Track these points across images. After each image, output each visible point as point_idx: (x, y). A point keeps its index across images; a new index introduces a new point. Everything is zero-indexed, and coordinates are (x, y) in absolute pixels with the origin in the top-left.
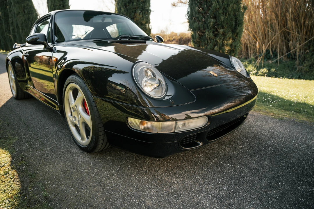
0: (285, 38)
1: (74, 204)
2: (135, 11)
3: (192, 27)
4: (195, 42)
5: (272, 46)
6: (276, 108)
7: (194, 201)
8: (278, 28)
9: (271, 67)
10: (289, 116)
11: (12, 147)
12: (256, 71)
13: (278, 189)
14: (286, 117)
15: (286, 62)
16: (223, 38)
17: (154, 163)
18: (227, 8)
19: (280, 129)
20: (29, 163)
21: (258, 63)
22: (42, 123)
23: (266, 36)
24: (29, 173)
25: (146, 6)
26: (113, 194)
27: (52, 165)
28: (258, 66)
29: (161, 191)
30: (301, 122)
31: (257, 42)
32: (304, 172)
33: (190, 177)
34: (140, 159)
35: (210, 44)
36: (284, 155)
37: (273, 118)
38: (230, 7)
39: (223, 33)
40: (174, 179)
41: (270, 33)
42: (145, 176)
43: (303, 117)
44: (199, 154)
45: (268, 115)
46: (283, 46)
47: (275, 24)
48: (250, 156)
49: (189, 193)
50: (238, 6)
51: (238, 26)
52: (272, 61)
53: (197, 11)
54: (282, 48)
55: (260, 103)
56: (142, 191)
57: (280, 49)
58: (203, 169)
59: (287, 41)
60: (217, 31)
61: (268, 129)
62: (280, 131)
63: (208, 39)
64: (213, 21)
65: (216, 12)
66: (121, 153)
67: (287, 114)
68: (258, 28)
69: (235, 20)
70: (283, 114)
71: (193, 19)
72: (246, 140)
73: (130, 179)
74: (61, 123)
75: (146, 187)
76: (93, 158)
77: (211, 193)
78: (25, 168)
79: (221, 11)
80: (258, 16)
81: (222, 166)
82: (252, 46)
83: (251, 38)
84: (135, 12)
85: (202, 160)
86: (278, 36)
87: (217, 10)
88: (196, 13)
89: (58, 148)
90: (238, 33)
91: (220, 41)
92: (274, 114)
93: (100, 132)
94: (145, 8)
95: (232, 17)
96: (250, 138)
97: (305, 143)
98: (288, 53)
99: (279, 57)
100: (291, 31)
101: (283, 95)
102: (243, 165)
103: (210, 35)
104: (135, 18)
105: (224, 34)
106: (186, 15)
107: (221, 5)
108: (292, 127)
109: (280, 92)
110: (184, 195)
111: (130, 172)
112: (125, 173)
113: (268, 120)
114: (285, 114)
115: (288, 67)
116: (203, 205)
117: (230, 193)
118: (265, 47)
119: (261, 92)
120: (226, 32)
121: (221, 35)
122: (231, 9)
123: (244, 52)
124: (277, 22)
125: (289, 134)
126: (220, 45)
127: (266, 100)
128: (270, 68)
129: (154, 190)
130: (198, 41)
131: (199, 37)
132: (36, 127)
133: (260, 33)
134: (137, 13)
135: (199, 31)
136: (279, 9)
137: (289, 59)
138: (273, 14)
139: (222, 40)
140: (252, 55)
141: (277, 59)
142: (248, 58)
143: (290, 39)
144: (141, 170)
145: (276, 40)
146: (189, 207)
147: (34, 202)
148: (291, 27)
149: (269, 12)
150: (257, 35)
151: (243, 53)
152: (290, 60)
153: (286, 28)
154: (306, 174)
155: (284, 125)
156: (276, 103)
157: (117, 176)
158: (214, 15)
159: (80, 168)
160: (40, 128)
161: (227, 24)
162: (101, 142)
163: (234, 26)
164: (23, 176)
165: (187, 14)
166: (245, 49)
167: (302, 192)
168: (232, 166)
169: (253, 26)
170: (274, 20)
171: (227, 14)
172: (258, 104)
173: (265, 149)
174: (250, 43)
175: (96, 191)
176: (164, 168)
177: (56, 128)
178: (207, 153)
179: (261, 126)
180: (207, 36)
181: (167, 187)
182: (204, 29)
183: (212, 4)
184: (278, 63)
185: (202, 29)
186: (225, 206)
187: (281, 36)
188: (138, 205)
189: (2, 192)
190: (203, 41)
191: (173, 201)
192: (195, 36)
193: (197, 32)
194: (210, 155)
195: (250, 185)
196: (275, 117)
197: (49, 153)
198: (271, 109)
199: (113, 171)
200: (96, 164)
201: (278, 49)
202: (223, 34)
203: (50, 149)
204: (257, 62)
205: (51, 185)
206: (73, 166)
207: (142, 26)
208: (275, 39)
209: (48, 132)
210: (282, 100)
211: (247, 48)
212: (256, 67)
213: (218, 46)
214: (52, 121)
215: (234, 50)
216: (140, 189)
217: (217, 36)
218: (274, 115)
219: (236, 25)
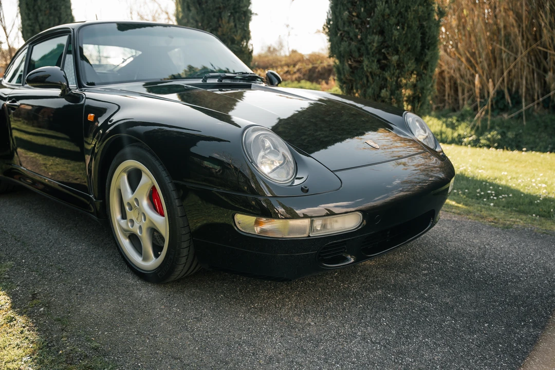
0: (539, 64)
1: (148, 356)
2: (220, 13)
3: (337, 51)
4: (343, 81)
5: (510, 83)
6: (501, 210)
7: (343, 348)
8: (523, 45)
9: (509, 128)
10: (525, 222)
11: (5, 278)
12: (474, 137)
13: (482, 333)
14: (518, 225)
15: (541, 116)
16: (399, 74)
17: (274, 297)
18: (406, 14)
19: (501, 245)
20: (49, 303)
21: (480, 119)
22: (51, 237)
23: (495, 61)
24: (55, 317)
25: (241, 5)
26: (210, 342)
27: (93, 304)
28: (480, 125)
29: (289, 335)
30: (544, 233)
31: (477, 76)
32: (531, 309)
33: (336, 316)
34: (248, 291)
35: (373, 86)
36: (501, 284)
37: (491, 227)
38: (410, 11)
39: (398, 62)
40: (309, 320)
41: (504, 56)
42: (260, 316)
43: (552, 224)
44: (351, 283)
45: (482, 222)
46: (533, 83)
47: (516, 36)
48: (441, 286)
49: (334, 338)
50: (427, 8)
51: (428, 49)
52: (509, 115)
53: (346, 20)
54: (532, 88)
55: (470, 199)
56: (258, 336)
57: (527, 88)
58: (357, 305)
59: (541, 72)
60: (385, 58)
61: (479, 244)
62: (501, 248)
63: (368, 74)
64: (378, 39)
65: (384, 22)
66: (215, 284)
67: (522, 219)
68: (479, 46)
69: (421, 37)
70: (514, 220)
71: (339, 35)
72: (435, 262)
73: (235, 321)
74: (91, 236)
75: (264, 331)
76: (166, 291)
77: (370, 337)
78: (44, 311)
79: (393, 20)
80: (478, 18)
81: (390, 301)
82: (467, 84)
83: (463, 66)
84: (220, 17)
85: (356, 292)
86: (523, 60)
87: (386, 17)
88: (344, 24)
89: (97, 278)
90: (427, 63)
91: (391, 79)
92: (495, 219)
93: (183, 243)
94: (239, 7)
95: (416, 31)
96: (443, 259)
97: (544, 267)
98: (545, 97)
99: (526, 106)
100: (550, 50)
101: (519, 184)
102: (425, 299)
103: (372, 68)
104: (220, 29)
105: (400, 66)
106: (325, 27)
107: (394, 8)
108: (524, 242)
109: (514, 178)
110: (327, 340)
111: (234, 311)
112: (225, 312)
113: (480, 230)
114: (518, 220)
115: (546, 127)
116: (357, 354)
117: (401, 338)
118: (494, 85)
119: (475, 179)
120: (404, 60)
121: (394, 67)
122: (412, 17)
123: (449, 95)
124: (519, 31)
125: (517, 252)
126: (391, 86)
127: (482, 193)
128: (505, 130)
129: (277, 334)
130: (350, 78)
131: (351, 70)
132: (42, 244)
133: (484, 56)
134: (223, 18)
135: (350, 59)
136: (524, 4)
137: (546, 111)
138: (511, 13)
139: (396, 77)
140: (465, 102)
141: (521, 110)
142: (458, 108)
143: (548, 67)
144: (253, 308)
145: (518, 69)
146: (335, 355)
147: (78, 357)
148: (550, 41)
149: (502, 9)
150: (475, 59)
151: (446, 98)
152: (549, 113)
153: (539, 42)
154: (534, 312)
155: (510, 238)
156: (503, 199)
157: (213, 317)
158: (379, 28)
159: (145, 307)
160: (51, 247)
161: (405, 45)
162: (183, 260)
163: (419, 48)
164: (45, 322)
165: (326, 24)
166: (451, 90)
167: (521, 336)
168: (406, 300)
169: (468, 40)
170: (513, 26)
171: (406, 25)
172: (466, 201)
173: (467, 275)
174: (462, 77)
175: (182, 338)
176: (291, 303)
177: (83, 246)
178: (364, 282)
179: (467, 239)
180: (365, 69)
181: (299, 330)
182: (361, 56)
183: (376, 6)
184: (522, 118)
185: (356, 55)
186: (393, 355)
187: (528, 61)
188: (254, 355)
189: (14, 348)
190: (357, 78)
191: (309, 349)
192: (343, 69)
193: (346, 61)
194: (369, 284)
195: (435, 327)
196: (497, 225)
197: (82, 287)
198: (491, 210)
199: (204, 310)
200: (173, 301)
201: (522, 90)
202: (398, 65)
203: (82, 280)
204: (476, 118)
205: (100, 333)
206: (132, 305)
207: (234, 46)
208: (517, 66)
209: (69, 253)
210: (516, 193)
211: (455, 87)
212: (475, 128)
213: (388, 89)
214: (72, 233)
215: (420, 95)
216: (254, 334)
217: (386, 69)
218: (496, 221)
219: (423, 47)
